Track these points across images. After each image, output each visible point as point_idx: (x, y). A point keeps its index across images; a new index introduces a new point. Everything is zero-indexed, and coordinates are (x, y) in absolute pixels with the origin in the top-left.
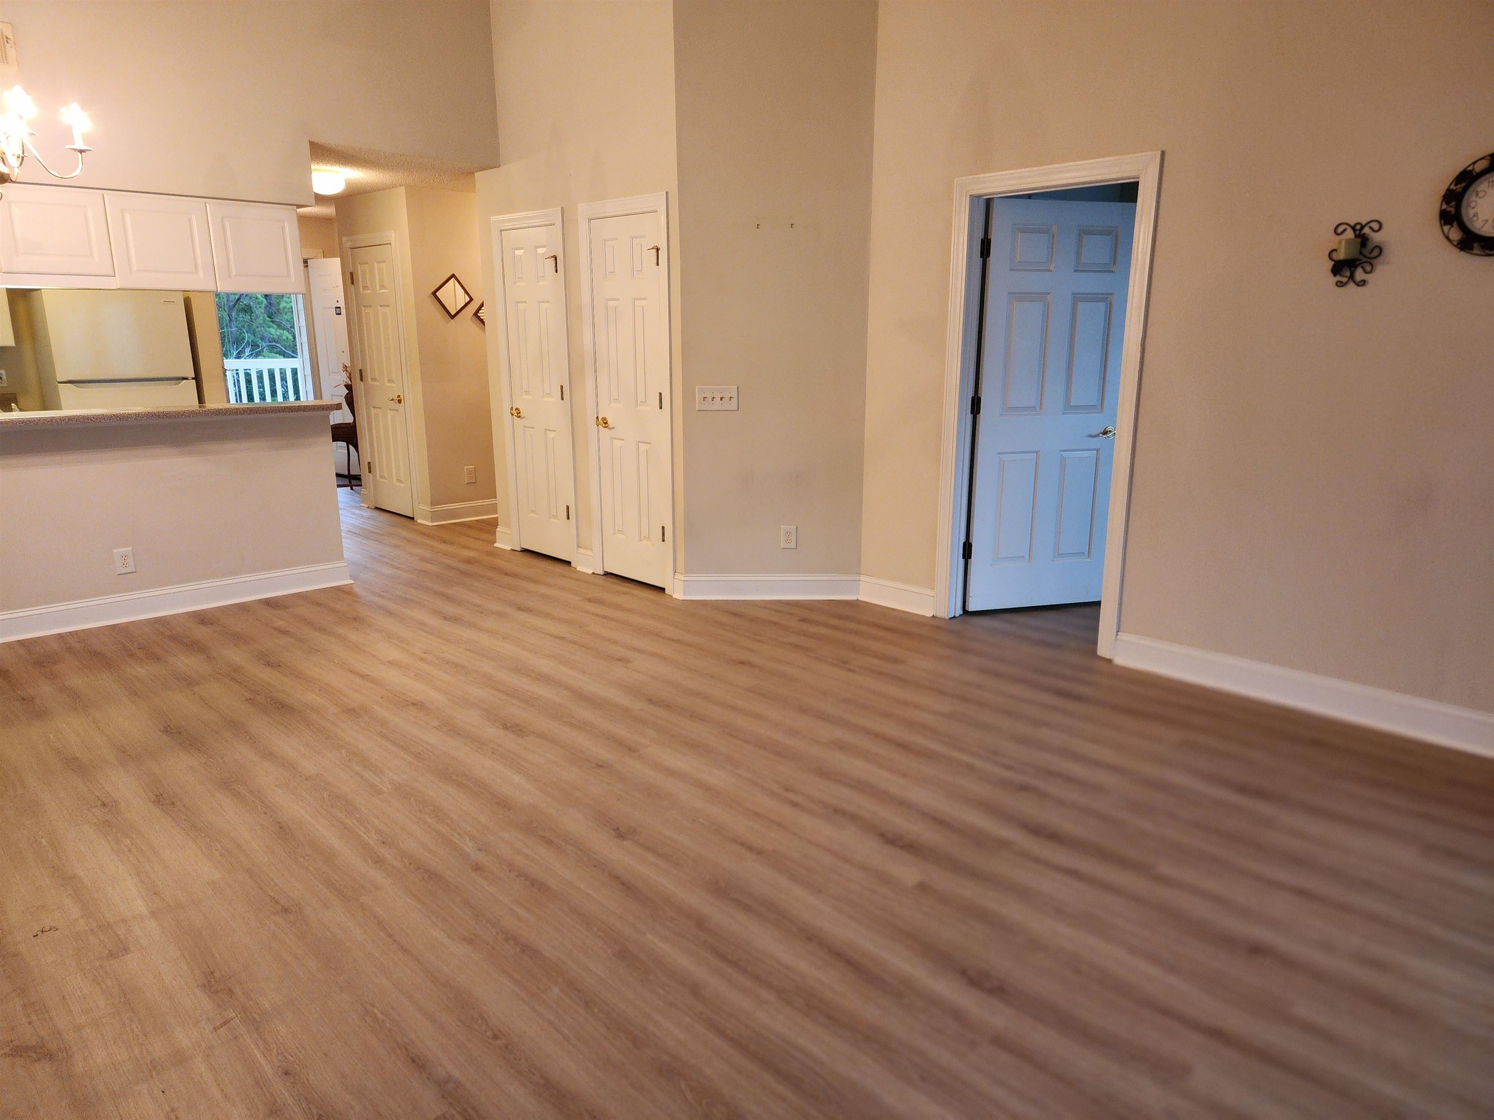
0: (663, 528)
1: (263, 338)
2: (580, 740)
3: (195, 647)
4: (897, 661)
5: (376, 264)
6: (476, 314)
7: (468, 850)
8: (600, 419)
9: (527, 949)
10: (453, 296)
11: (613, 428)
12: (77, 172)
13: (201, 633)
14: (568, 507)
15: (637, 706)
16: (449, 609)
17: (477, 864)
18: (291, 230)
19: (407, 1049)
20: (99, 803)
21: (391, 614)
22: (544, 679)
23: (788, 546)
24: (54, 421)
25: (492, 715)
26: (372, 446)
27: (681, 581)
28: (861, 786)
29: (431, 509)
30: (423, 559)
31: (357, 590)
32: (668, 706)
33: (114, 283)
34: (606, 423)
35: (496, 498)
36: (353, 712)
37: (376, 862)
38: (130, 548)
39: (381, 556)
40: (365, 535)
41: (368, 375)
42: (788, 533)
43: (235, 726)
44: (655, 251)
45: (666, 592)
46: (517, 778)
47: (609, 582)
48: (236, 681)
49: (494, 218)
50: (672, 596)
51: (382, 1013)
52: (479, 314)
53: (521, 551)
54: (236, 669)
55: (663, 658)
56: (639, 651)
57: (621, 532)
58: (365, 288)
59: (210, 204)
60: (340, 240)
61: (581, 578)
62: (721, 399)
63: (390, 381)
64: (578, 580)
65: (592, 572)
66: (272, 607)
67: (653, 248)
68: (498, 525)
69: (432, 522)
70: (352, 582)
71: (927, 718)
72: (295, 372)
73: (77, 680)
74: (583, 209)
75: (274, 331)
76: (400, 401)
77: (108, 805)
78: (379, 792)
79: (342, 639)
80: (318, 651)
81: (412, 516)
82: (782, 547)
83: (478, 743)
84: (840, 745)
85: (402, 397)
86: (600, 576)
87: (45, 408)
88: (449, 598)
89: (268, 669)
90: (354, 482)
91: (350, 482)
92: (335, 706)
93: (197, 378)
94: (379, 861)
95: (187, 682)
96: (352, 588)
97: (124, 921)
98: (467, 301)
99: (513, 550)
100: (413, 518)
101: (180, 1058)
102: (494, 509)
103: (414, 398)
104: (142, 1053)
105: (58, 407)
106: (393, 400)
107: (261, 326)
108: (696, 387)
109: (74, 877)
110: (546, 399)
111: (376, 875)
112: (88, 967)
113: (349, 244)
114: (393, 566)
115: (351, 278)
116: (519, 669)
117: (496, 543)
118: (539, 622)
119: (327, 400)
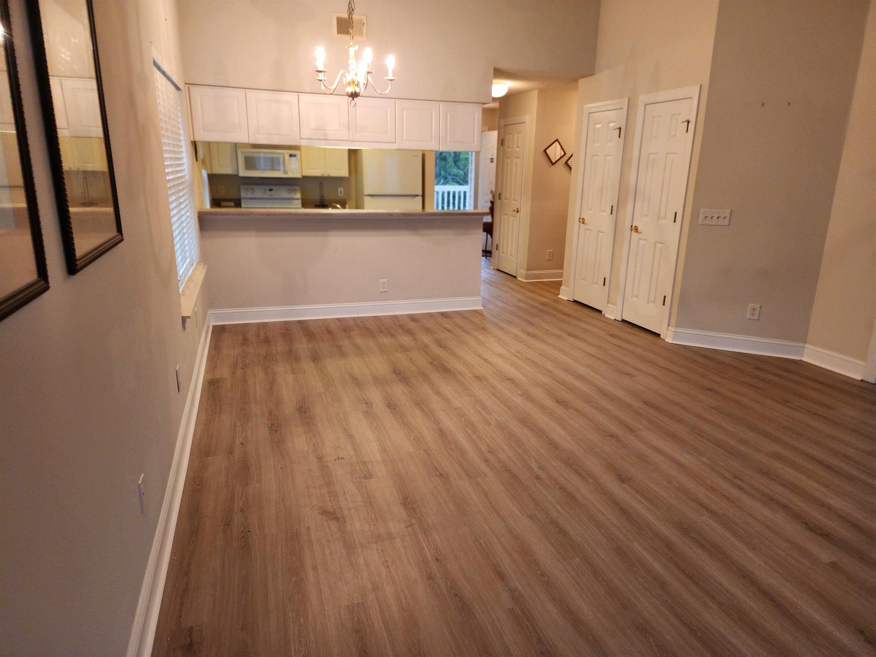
0: (665, 297)
1: (450, 174)
2: (601, 418)
3: (409, 332)
4: (830, 407)
5: (516, 134)
6: (566, 163)
7: (533, 466)
8: (633, 227)
9: (562, 531)
10: (555, 152)
11: (641, 233)
12: (388, 91)
13: (412, 325)
14: (605, 279)
15: (637, 404)
16: (531, 330)
17: (538, 476)
18: (478, 116)
19: (496, 567)
20: (365, 402)
21: (501, 328)
22: (580, 377)
23: (752, 317)
24: (363, 215)
25: (550, 392)
26: (500, 235)
27: (672, 331)
28: (793, 487)
29: (526, 272)
30: (519, 300)
31: (485, 313)
32: (657, 408)
33: (394, 147)
34: (637, 229)
35: (563, 269)
36: (478, 378)
37: (486, 461)
38: (387, 280)
39: (498, 296)
40: (490, 283)
41: (503, 196)
42: (754, 309)
43: (424, 375)
44: (686, 123)
45: (661, 337)
46: (563, 433)
47: (625, 327)
48: (425, 351)
49: (587, 106)
50: (664, 340)
51: (485, 544)
52: (568, 163)
53: (573, 301)
54: (426, 346)
55: (655, 377)
56: (640, 371)
57: (636, 296)
58: (508, 148)
59: (442, 105)
60: (499, 121)
61: (607, 321)
62: (718, 218)
63: (515, 200)
64: (605, 322)
65: (614, 319)
66: (444, 316)
67: (685, 122)
68: (562, 285)
69: (526, 280)
70: (483, 308)
71: (851, 452)
72: (465, 193)
73: (359, 341)
74: (643, 99)
75: (455, 170)
76: (518, 212)
77: (368, 403)
78: (490, 424)
79: (476, 338)
80: (464, 343)
81: (515, 276)
82: (747, 318)
83: (543, 408)
84: (779, 457)
85: (519, 209)
86: (619, 322)
87: (357, 208)
88: (531, 324)
89: (440, 349)
90: (488, 254)
91: (486, 254)
92: (470, 373)
93: (423, 196)
94: (487, 461)
95: (405, 349)
96: (482, 312)
97: (371, 462)
98: (562, 155)
99: (569, 300)
100: (516, 277)
101: (390, 537)
102: (561, 275)
103: (526, 209)
104: (374, 529)
105: (362, 208)
106: (514, 211)
107: (450, 167)
108: (702, 210)
109: (352, 436)
110: (602, 213)
111: (484, 467)
112: (355, 480)
113: (504, 123)
114: (503, 302)
115: (501, 142)
116: (567, 370)
117: (559, 295)
118: (581, 344)
119: (479, 210)
